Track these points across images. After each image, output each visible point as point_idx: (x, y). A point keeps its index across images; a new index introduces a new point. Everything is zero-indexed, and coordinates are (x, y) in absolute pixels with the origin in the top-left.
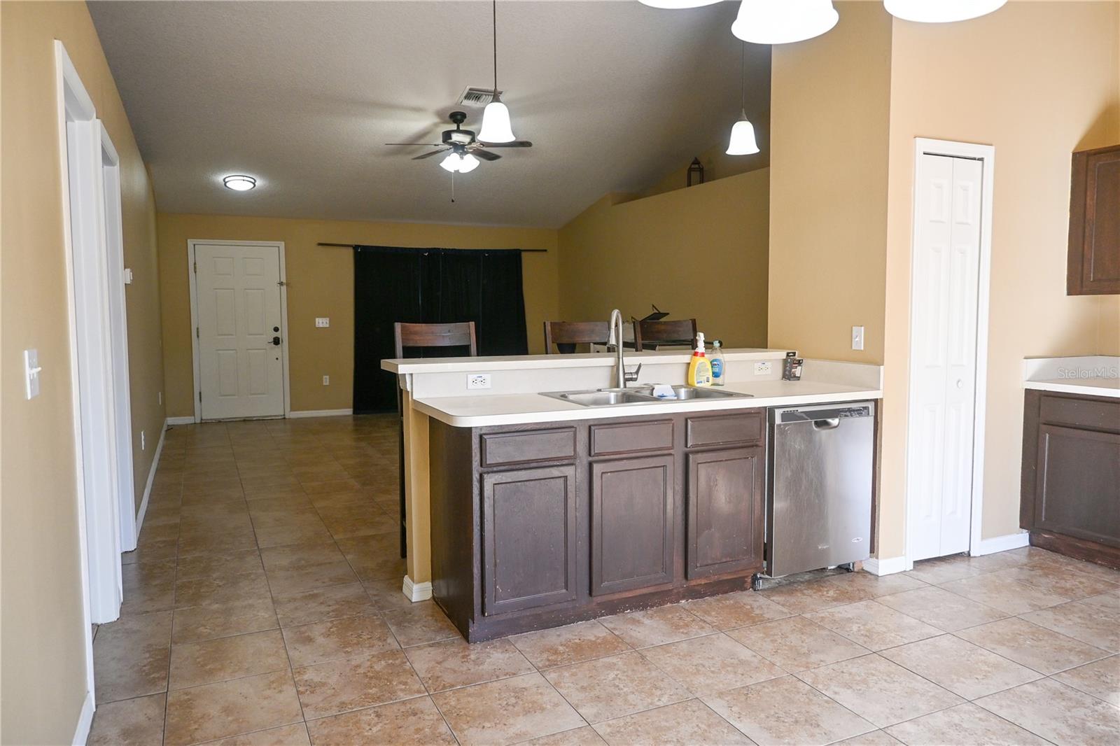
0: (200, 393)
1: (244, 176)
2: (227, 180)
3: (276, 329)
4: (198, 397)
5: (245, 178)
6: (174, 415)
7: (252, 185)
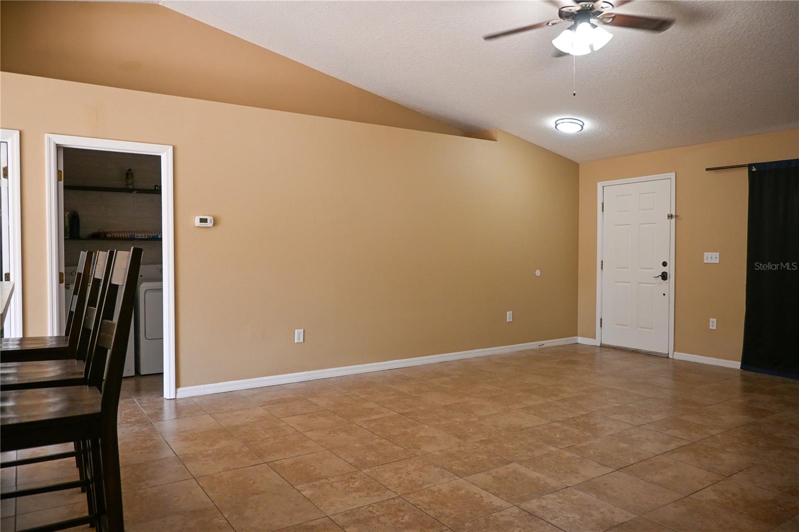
0: (601, 320)
1: (563, 119)
2: (557, 123)
3: (665, 264)
4: (599, 323)
5: (565, 120)
6: (583, 336)
7: (580, 128)
